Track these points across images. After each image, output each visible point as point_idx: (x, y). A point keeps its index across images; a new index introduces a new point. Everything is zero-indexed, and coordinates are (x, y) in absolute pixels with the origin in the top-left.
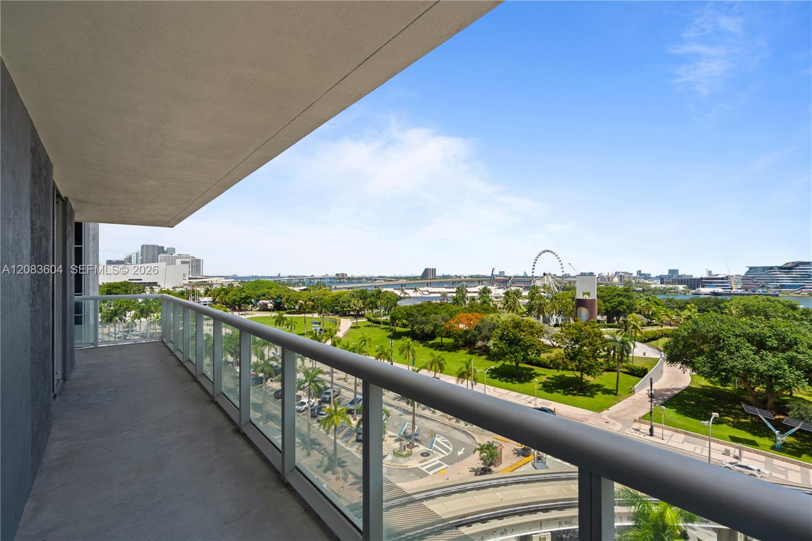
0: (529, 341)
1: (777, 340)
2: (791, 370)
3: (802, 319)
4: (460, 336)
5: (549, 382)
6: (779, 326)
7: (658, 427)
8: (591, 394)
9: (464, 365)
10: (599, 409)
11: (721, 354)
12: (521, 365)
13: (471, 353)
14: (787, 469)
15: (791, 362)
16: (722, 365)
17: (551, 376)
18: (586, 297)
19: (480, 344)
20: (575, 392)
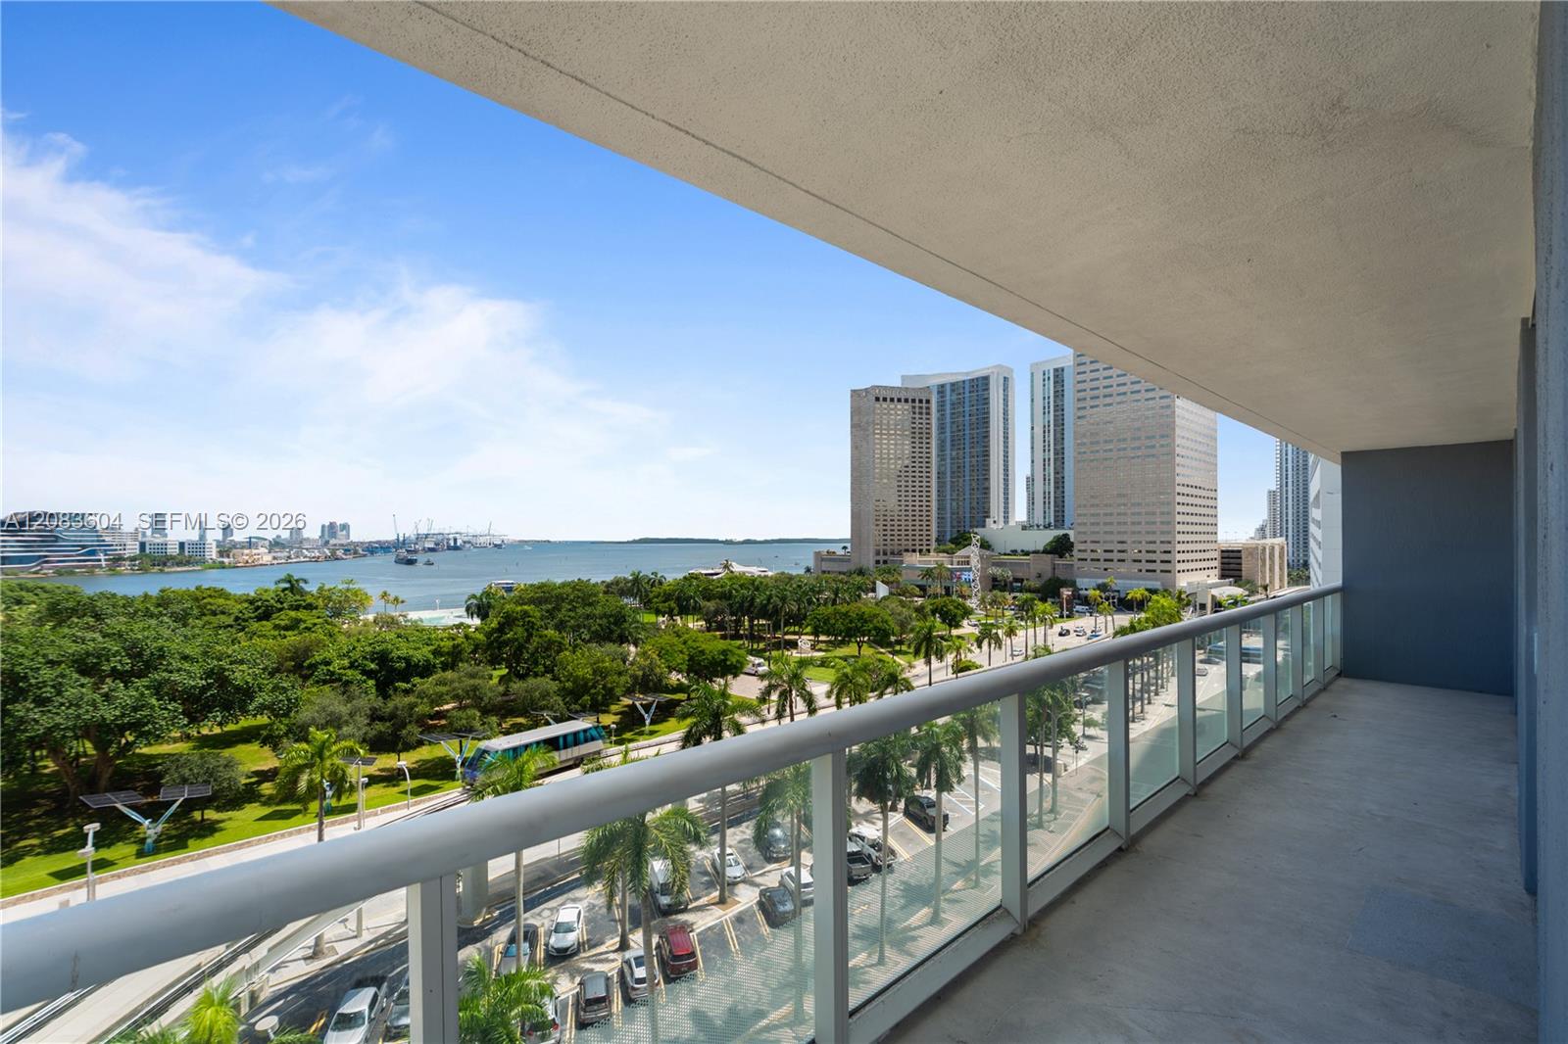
1: (130, 656)
2: (162, 705)
3: (161, 613)
6: (131, 630)
11: (19, 709)
15: (161, 689)
16: (26, 731)
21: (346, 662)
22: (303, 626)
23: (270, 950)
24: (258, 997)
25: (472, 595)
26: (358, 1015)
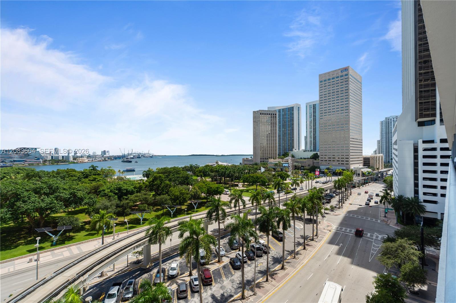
1: (49, 189)
2: (58, 203)
3: (57, 176)
6: (49, 181)
11: (18, 204)
14: (62, 252)
16: (20, 210)
21: (109, 190)
22: (97, 180)
23: (89, 276)
24: (86, 288)
25: (145, 171)
26: (114, 294)
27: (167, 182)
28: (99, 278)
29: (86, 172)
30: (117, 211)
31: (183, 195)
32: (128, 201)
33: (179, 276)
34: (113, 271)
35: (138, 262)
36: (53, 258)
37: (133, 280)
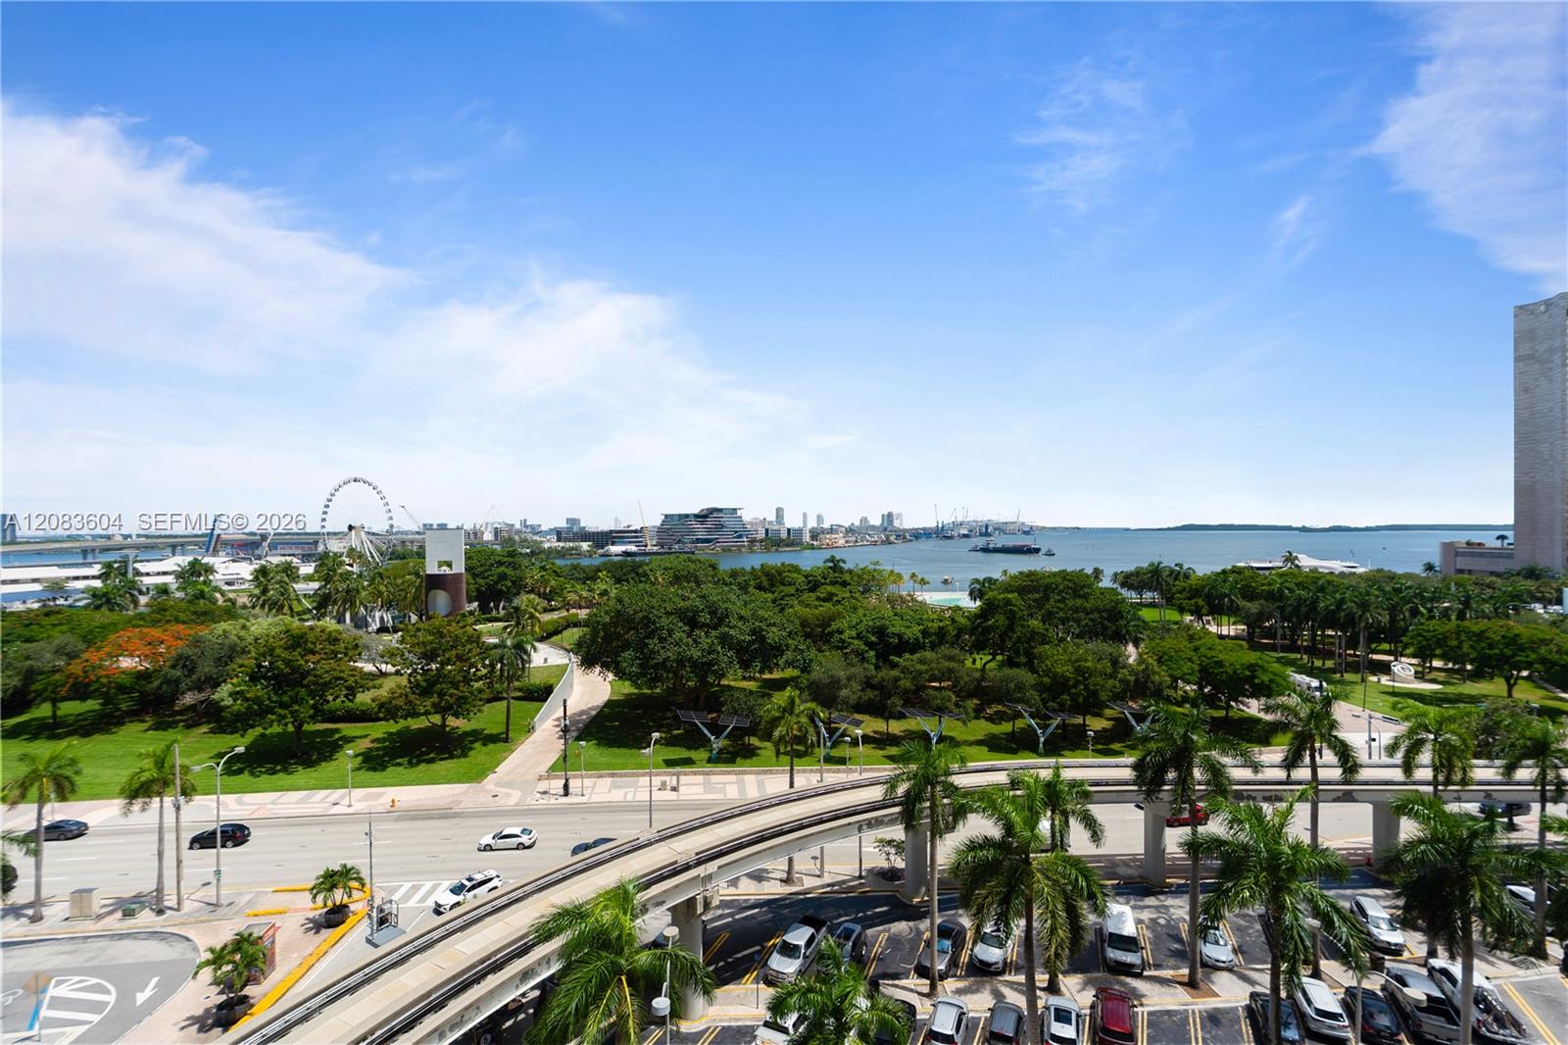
0: (326, 672)
1: (709, 613)
2: (724, 652)
3: (732, 583)
4: (122, 688)
5: (378, 749)
6: (711, 594)
7: (575, 777)
8: (463, 751)
9: (148, 763)
10: (477, 776)
11: (652, 643)
12: (308, 727)
13: (160, 726)
14: (724, 784)
15: (724, 640)
16: (653, 658)
17: (381, 736)
18: (445, 570)
19: (189, 699)
20: (431, 755)
21: (854, 633)
22: (835, 599)
23: (719, 868)
24: (710, 902)
25: (976, 581)
26: (797, 947)
27: (1034, 623)
28: (783, 884)
29: (814, 574)
30: (867, 698)
31: (1086, 679)
32: (895, 673)
33: (1010, 974)
34: (819, 876)
35: (890, 875)
36: (705, 793)
37: (858, 928)
